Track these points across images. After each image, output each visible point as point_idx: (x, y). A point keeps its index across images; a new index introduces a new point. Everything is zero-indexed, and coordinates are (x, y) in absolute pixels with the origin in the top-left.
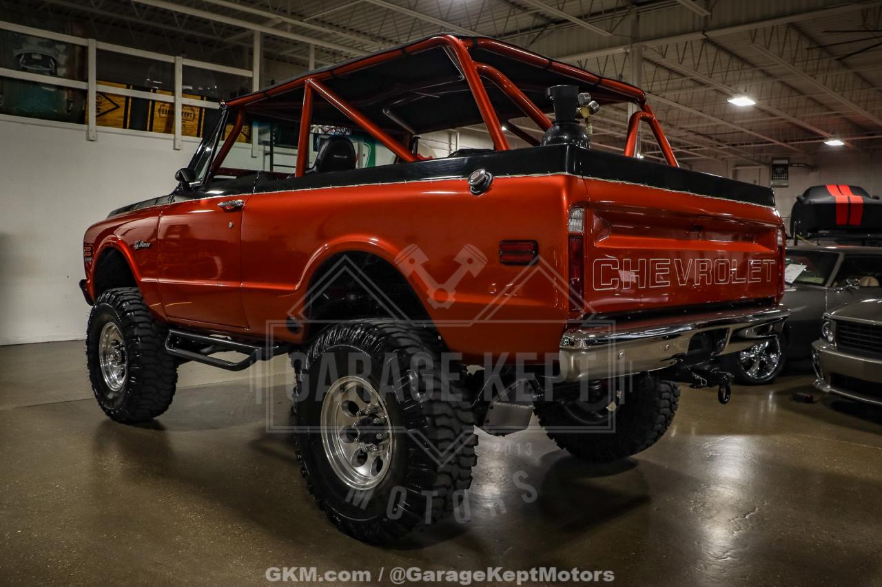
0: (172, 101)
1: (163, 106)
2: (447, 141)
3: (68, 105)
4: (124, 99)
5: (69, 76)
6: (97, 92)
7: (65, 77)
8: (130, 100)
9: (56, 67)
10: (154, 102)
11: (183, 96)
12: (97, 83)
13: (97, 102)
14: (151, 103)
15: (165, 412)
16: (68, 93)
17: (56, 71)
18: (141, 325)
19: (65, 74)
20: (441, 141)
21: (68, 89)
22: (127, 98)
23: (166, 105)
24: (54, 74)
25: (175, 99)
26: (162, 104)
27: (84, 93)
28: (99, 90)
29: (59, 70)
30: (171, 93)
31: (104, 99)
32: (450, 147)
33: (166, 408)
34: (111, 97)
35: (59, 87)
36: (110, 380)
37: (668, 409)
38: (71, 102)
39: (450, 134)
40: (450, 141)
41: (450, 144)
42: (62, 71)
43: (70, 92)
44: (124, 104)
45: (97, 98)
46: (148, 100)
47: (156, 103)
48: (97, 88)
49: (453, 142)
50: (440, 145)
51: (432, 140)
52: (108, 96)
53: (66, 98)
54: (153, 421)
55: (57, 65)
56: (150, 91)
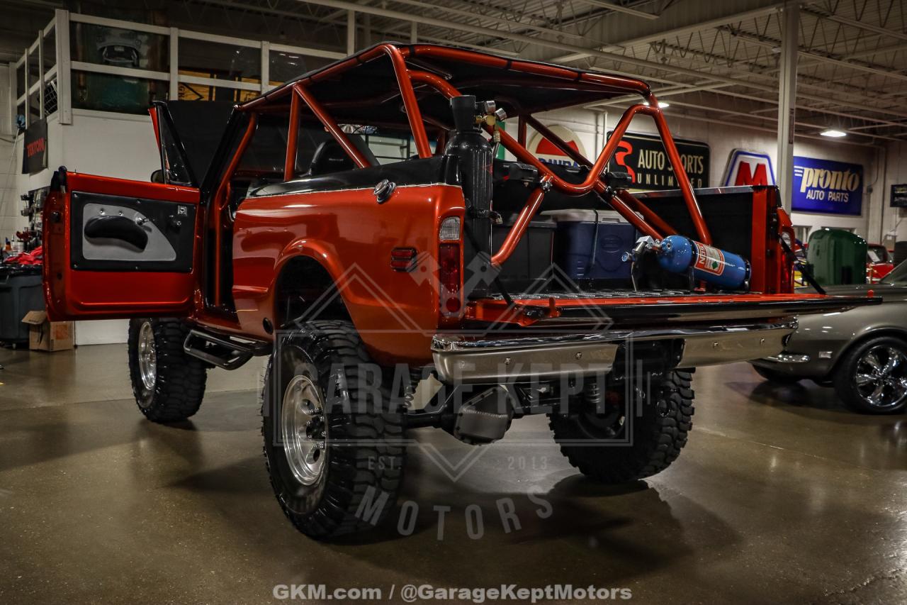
0: (259, 90)
1: (249, 95)
2: (592, 121)
3: (151, 98)
4: (208, 89)
5: (152, 68)
6: (179, 83)
7: (147, 68)
8: (214, 90)
9: (138, 59)
10: (239, 91)
11: (270, 84)
12: (179, 73)
13: (179, 94)
14: (236, 92)
15: (197, 413)
16: (150, 86)
17: (138, 62)
18: (169, 325)
19: (147, 66)
20: (586, 122)
21: (150, 80)
22: (211, 88)
23: (252, 93)
24: (136, 66)
25: (261, 88)
26: (248, 93)
27: (166, 84)
28: (182, 81)
29: (141, 61)
30: (257, 81)
31: (187, 89)
32: (597, 129)
33: (197, 409)
34: (193, 88)
35: (141, 80)
36: (147, 378)
37: (675, 428)
38: (153, 93)
39: (597, 114)
40: (597, 122)
41: (597, 126)
42: (144, 62)
43: (152, 83)
44: (208, 94)
45: (180, 89)
46: (233, 90)
47: (242, 92)
48: (179, 78)
49: (601, 123)
50: (584, 127)
51: (574, 122)
52: (190, 87)
53: (148, 90)
54: (187, 420)
55: (139, 56)
56: (235, 80)
